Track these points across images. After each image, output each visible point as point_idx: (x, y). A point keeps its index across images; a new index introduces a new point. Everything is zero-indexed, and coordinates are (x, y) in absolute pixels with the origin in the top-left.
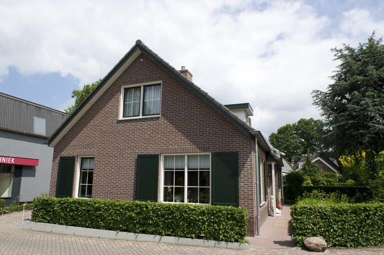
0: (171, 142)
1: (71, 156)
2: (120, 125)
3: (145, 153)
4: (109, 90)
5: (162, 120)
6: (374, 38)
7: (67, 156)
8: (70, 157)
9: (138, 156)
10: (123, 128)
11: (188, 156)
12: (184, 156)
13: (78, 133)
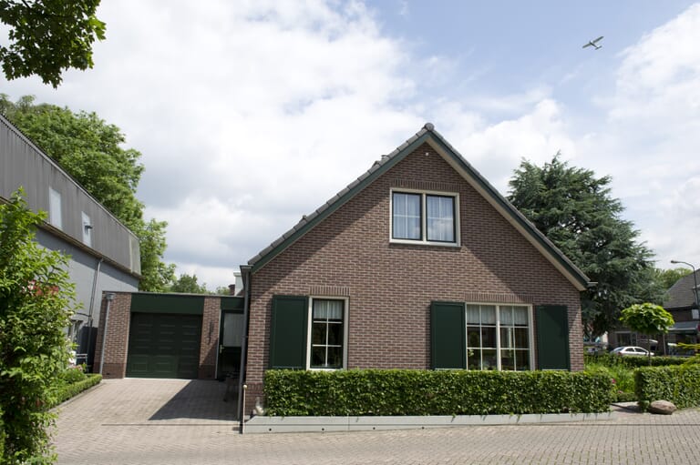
0: (480, 286)
1: (296, 294)
2: (396, 252)
3: (441, 298)
4: (370, 190)
5: (466, 252)
6: (558, 160)
7: (286, 293)
8: (294, 296)
9: (432, 302)
10: (401, 257)
11: (501, 307)
12: (494, 307)
13: (310, 255)
